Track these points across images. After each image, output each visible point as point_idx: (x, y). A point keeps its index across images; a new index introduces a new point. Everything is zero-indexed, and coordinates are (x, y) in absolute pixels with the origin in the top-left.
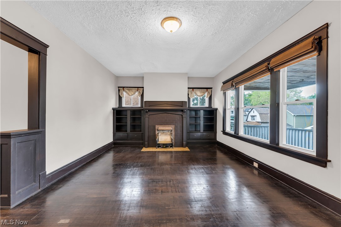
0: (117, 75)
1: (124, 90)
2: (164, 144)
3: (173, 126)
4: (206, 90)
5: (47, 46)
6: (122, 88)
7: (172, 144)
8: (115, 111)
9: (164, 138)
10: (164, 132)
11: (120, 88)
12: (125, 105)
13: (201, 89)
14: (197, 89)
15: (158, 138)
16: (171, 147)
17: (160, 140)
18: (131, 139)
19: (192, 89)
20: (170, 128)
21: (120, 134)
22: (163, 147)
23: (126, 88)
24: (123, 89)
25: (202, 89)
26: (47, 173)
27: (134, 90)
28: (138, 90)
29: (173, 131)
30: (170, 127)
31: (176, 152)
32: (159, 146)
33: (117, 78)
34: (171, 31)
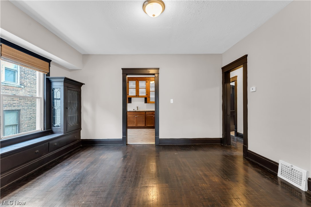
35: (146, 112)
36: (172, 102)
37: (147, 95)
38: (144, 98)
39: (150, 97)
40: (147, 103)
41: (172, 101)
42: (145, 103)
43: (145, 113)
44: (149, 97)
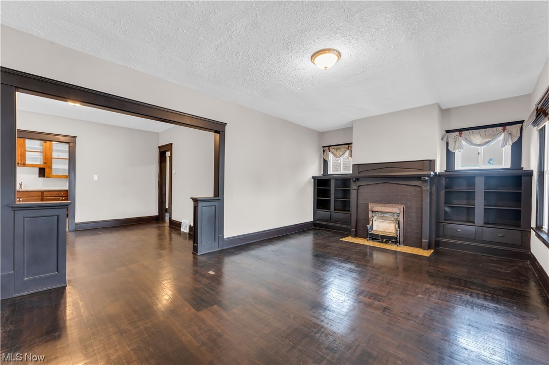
0: (321, 131)
1: (329, 150)
2: (383, 237)
3: (402, 207)
4: (502, 128)
5: (225, 124)
6: (327, 148)
7: (396, 238)
8: (316, 181)
9: (382, 226)
10: (384, 215)
11: (324, 148)
12: (333, 171)
13: (483, 130)
14: (471, 131)
15: (371, 224)
16: (396, 243)
17: (375, 228)
18: (336, 222)
19: (457, 133)
20: (397, 209)
21: (323, 213)
22: (382, 242)
23: (332, 147)
24: (329, 148)
25: (488, 129)
26: (225, 237)
27: (343, 148)
28: (348, 148)
29: (401, 216)
30: (395, 207)
31: (404, 254)
32: (375, 237)
33: (321, 134)
34: (326, 68)
35: (42, 192)
36: (96, 179)
37: (45, 163)
38: (38, 168)
39: (53, 167)
40: (44, 177)
41: (96, 177)
42: (39, 177)
43: (40, 193)
44: (51, 168)
